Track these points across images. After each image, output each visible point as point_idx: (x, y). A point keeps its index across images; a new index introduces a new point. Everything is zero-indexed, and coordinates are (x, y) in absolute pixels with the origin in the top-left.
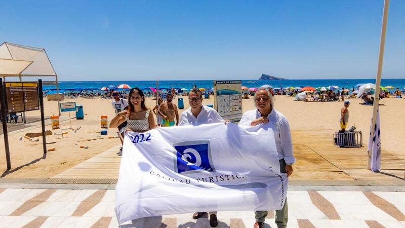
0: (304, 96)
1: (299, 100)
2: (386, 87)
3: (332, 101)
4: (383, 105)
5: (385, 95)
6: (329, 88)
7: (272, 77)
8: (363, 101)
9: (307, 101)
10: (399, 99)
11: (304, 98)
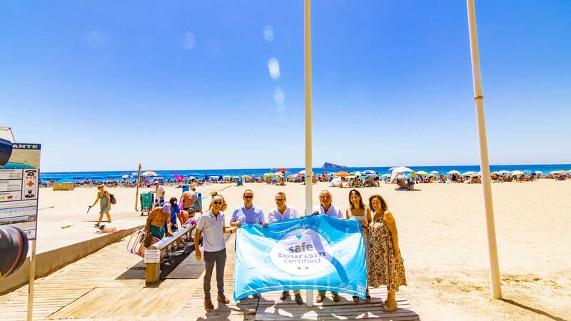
0: (339, 181)
1: (334, 186)
4: (419, 190)
5: (429, 180)
6: (364, 172)
7: (335, 165)
9: (341, 187)
11: (339, 183)
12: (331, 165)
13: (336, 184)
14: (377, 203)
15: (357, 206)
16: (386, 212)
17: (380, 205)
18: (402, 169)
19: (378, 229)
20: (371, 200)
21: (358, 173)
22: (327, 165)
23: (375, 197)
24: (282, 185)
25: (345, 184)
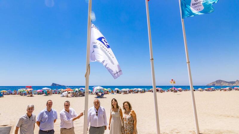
0: (66, 94)
1: (63, 96)
2: (108, 89)
3: (82, 96)
4: (106, 98)
5: (107, 93)
6: (80, 89)
7: (58, 85)
8: (96, 96)
9: (68, 97)
10: (113, 94)
11: (66, 95)
12: (56, 84)
13: (65, 95)
14: (127, 105)
15: (115, 107)
16: (132, 110)
17: (128, 107)
18: (98, 88)
19: (128, 119)
20: (124, 104)
21: (77, 89)
22: (54, 84)
23: (126, 102)
24: (31, 96)
25: (69, 95)
